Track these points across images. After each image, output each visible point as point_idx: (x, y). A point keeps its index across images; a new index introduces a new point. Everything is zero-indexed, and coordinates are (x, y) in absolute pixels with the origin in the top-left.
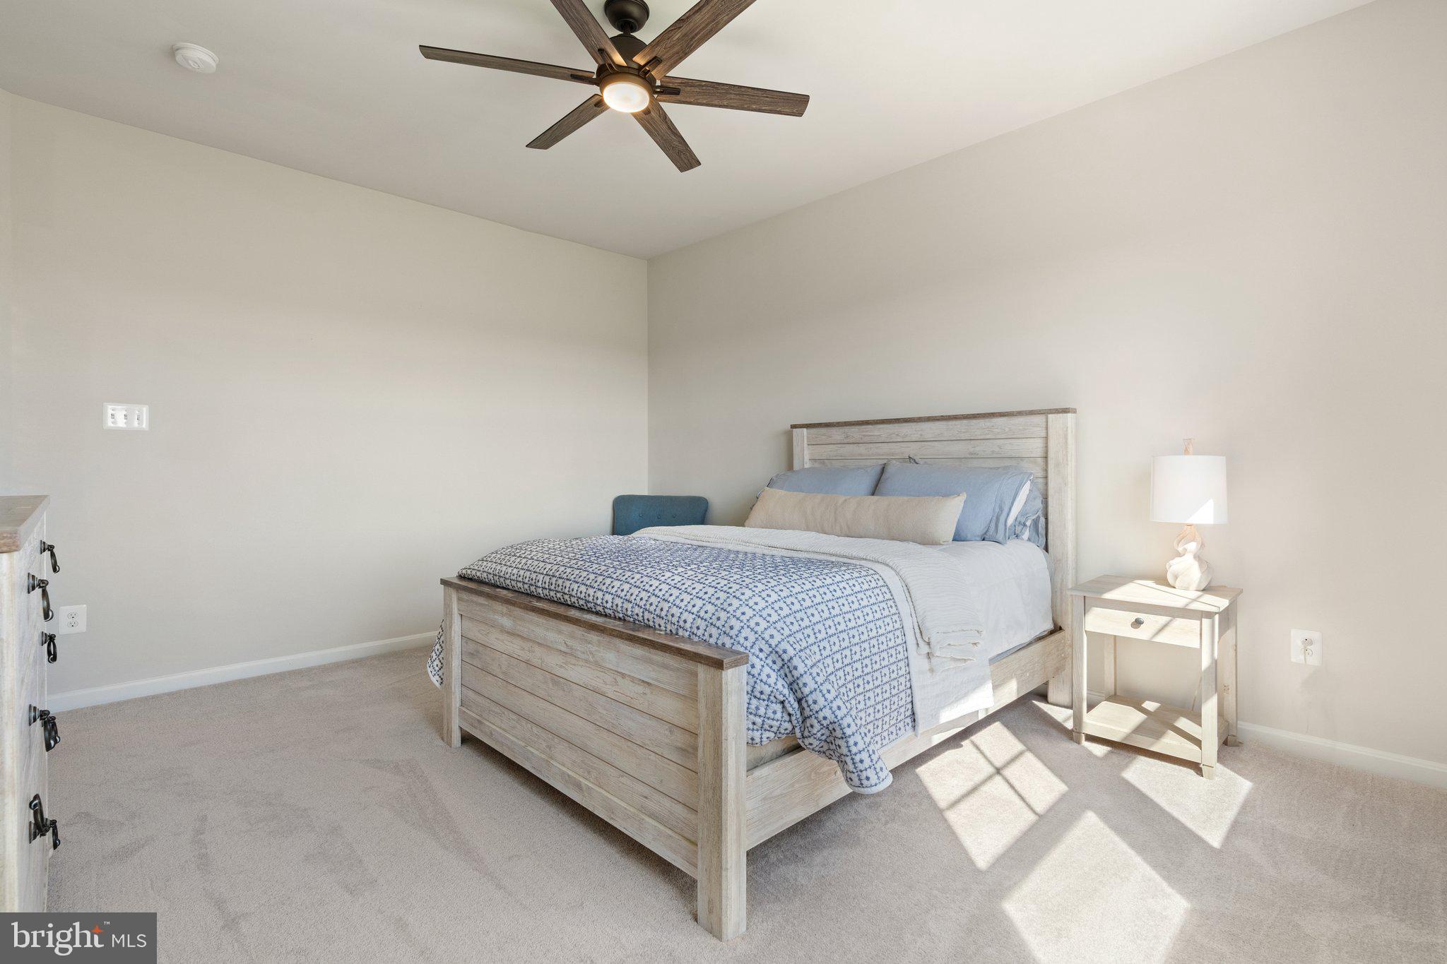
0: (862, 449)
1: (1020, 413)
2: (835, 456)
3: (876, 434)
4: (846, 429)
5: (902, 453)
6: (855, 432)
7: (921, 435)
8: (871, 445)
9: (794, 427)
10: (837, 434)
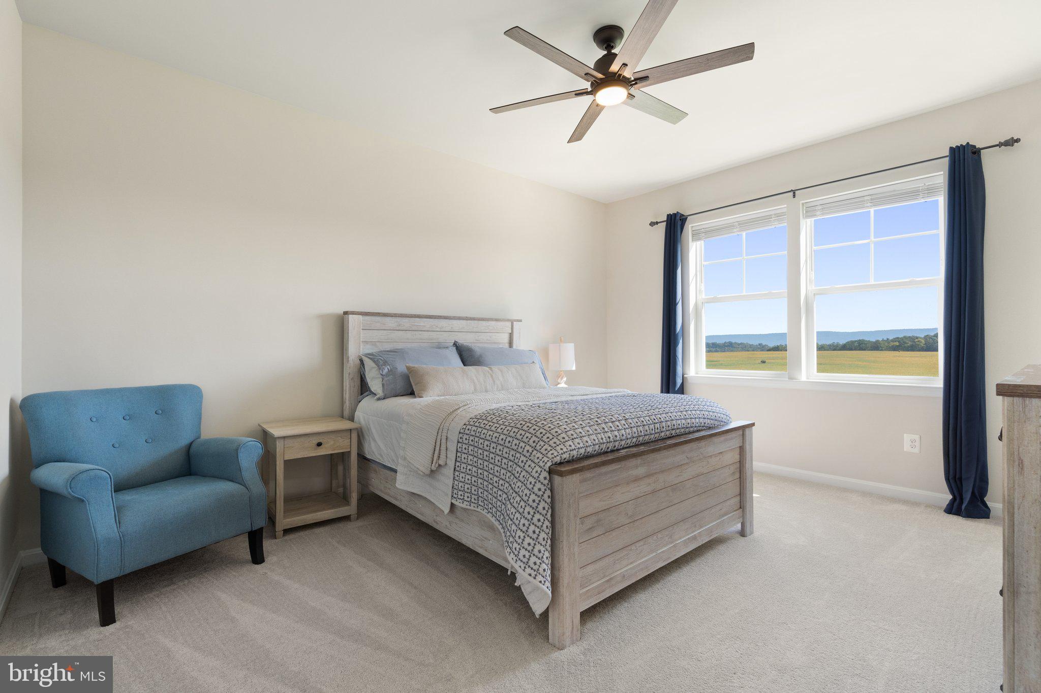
0: (409, 335)
1: (492, 320)
2: (387, 339)
3: (421, 325)
4: (398, 319)
5: (438, 339)
6: (406, 322)
7: (452, 328)
8: (416, 332)
9: (346, 313)
10: (390, 322)
